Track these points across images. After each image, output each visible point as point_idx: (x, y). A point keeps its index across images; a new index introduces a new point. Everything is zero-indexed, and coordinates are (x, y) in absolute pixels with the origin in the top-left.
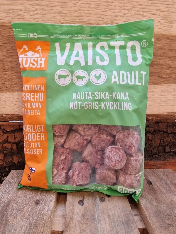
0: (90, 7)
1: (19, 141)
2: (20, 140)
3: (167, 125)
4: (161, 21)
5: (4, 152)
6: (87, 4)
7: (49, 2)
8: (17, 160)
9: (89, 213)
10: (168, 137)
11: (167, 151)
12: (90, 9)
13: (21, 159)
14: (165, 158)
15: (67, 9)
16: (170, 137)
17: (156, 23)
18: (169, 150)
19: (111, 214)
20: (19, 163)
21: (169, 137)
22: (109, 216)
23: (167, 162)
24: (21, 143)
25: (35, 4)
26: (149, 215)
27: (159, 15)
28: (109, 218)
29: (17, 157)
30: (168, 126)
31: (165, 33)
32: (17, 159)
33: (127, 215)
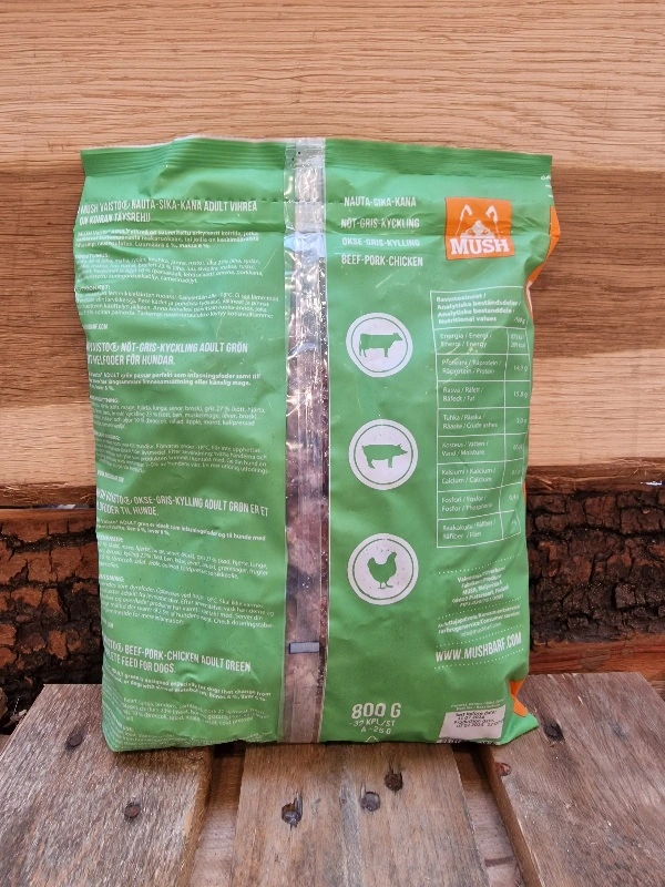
0: (302, 90)
1: (67, 578)
2: (74, 575)
3: (616, 502)
4: (568, 121)
5: (18, 618)
6: (292, 78)
7: (154, 83)
8: (64, 648)
9: (319, 856)
10: (622, 549)
11: (620, 603)
12: (303, 98)
13: (78, 644)
14: (616, 628)
15: (220, 101)
16: (630, 549)
17: (551, 131)
18: (628, 597)
19: (399, 861)
20: (69, 656)
21: (627, 550)
22: (393, 870)
23: (623, 647)
24: (76, 585)
25: (105, 93)
26: (544, 867)
27: (559, 102)
28: (391, 876)
29: (64, 635)
30: (620, 509)
31: (586, 166)
32: (63, 644)
33: (460, 867)
